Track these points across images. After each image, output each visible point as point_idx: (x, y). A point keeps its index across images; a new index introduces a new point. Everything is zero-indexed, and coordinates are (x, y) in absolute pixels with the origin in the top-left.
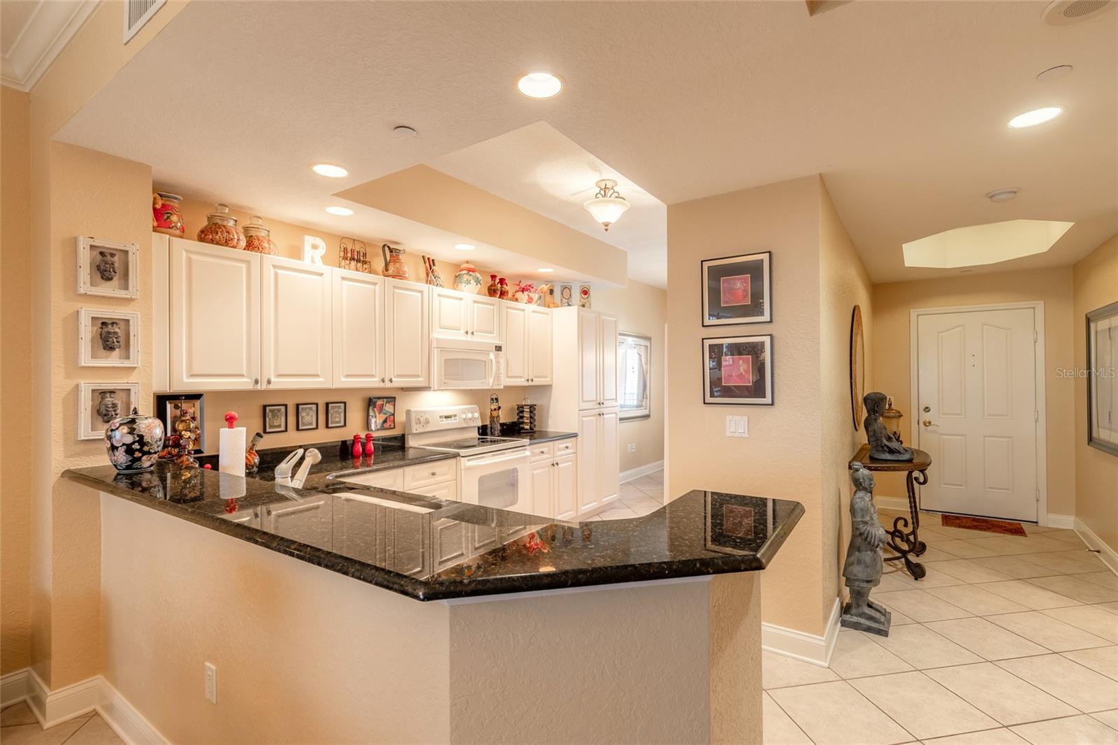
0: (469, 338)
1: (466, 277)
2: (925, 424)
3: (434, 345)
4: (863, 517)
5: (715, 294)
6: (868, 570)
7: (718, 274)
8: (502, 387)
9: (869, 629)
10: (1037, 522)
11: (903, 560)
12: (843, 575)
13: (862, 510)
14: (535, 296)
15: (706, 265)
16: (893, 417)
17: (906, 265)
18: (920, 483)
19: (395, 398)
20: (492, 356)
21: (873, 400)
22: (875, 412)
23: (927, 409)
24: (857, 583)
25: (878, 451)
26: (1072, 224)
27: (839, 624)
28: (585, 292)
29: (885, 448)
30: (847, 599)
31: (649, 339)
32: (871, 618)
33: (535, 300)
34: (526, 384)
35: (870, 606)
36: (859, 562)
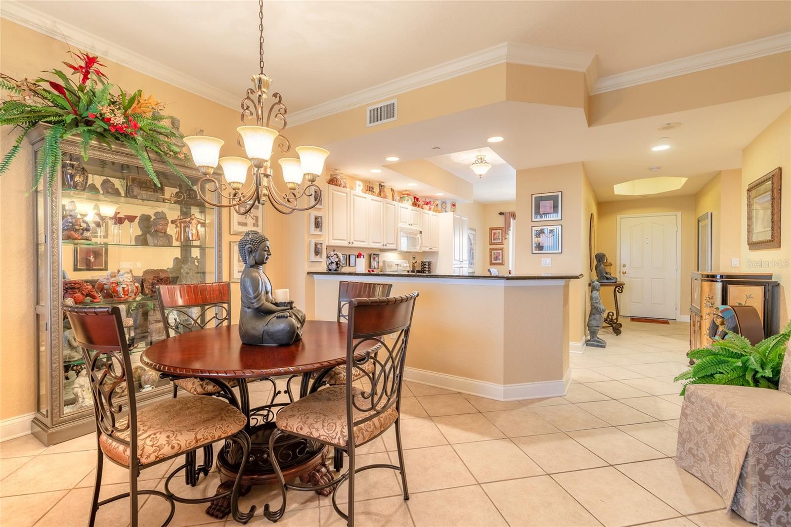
0: (410, 227)
1: (407, 198)
2: (623, 273)
3: (399, 230)
4: (596, 300)
5: (538, 207)
6: (598, 322)
7: (539, 200)
8: (421, 251)
9: (597, 346)
10: (675, 320)
11: (611, 328)
12: (587, 326)
13: (595, 298)
14: (433, 207)
15: (534, 196)
16: (608, 265)
17: (615, 194)
18: (619, 293)
19: (379, 255)
20: (419, 236)
21: (599, 256)
22: (600, 261)
23: (624, 266)
24: (593, 328)
25: (601, 279)
26: (687, 178)
27: (585, 345)
28: (454, 205)
29: (605, 277)
30: (589, 338)
31: (475, 230)
32: (599, 342)
33: (432, 209)
34: (429, 250)
35: (598, 338)
36: (594, 319)
